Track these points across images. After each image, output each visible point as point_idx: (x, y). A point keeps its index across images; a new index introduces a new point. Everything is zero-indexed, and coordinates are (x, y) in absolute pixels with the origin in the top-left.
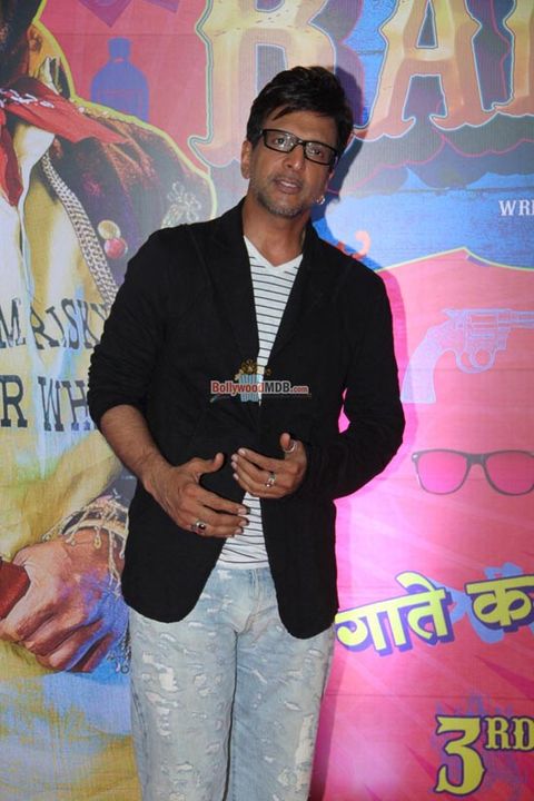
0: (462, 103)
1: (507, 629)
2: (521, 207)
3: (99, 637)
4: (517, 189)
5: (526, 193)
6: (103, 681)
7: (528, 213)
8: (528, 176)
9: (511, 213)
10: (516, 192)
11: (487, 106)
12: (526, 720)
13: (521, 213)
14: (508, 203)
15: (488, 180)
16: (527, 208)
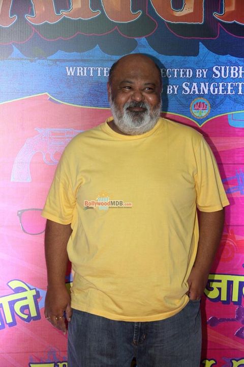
0: (44, 9)
2: (78, 71)
4: (76, 61)
5: (81, 63)
7: (82, 74)
8: (81, 53)
9: (73, 74)
10: (75, 62)
11: (58, 12)
13: (78, 74)
14: (71, 68)
15: (60, 54)
16: (81, 71)
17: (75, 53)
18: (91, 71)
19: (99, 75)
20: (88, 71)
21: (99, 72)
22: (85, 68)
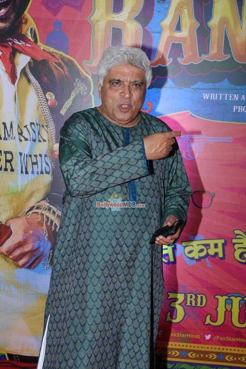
0: (191, 54)
1: (197, 260)
2: (212, 96)
3: (38, 255)
5: (213, 91)
6: (39, 273)
7: (214, 98)
8: (215, 84)
9: (207, 98)
10: (209, 90)
11: (200, 56)
12: (203, 295)
13: (211, 98)
14: (206, 94)
15: (199, 85)
16: (214, 96)
17: (210, 84)
18: (221, 96)
19: (226, 99)
20: (219, 96)
21: (226, 97)
22: (216, 94)
